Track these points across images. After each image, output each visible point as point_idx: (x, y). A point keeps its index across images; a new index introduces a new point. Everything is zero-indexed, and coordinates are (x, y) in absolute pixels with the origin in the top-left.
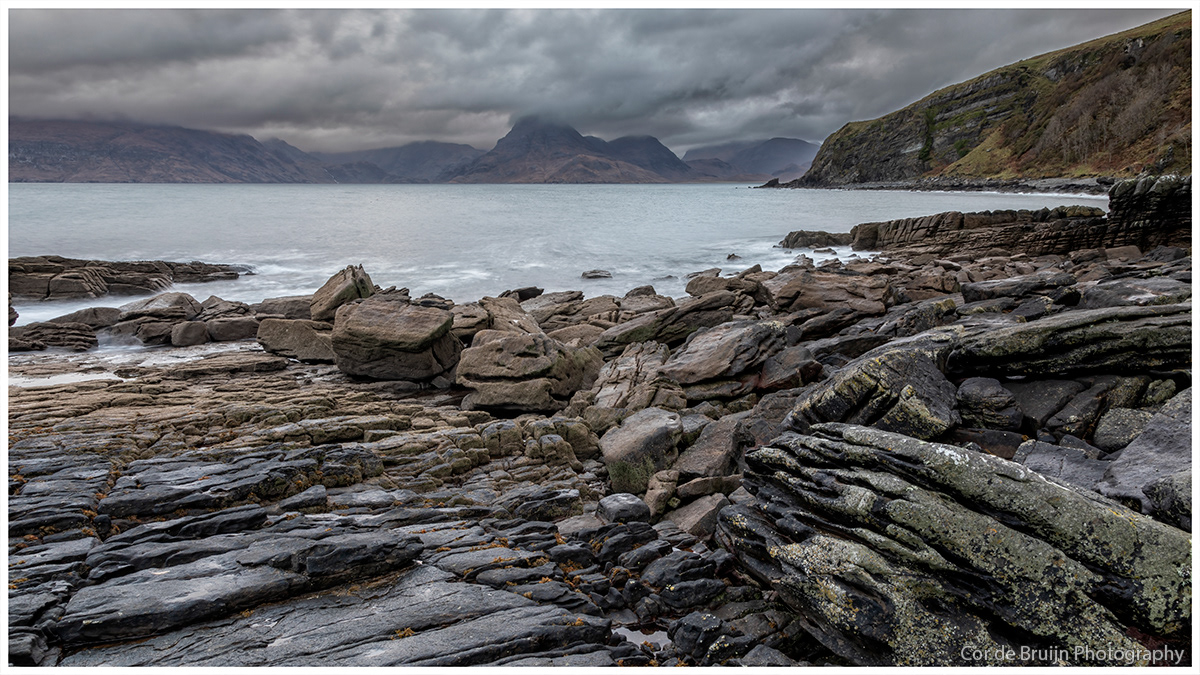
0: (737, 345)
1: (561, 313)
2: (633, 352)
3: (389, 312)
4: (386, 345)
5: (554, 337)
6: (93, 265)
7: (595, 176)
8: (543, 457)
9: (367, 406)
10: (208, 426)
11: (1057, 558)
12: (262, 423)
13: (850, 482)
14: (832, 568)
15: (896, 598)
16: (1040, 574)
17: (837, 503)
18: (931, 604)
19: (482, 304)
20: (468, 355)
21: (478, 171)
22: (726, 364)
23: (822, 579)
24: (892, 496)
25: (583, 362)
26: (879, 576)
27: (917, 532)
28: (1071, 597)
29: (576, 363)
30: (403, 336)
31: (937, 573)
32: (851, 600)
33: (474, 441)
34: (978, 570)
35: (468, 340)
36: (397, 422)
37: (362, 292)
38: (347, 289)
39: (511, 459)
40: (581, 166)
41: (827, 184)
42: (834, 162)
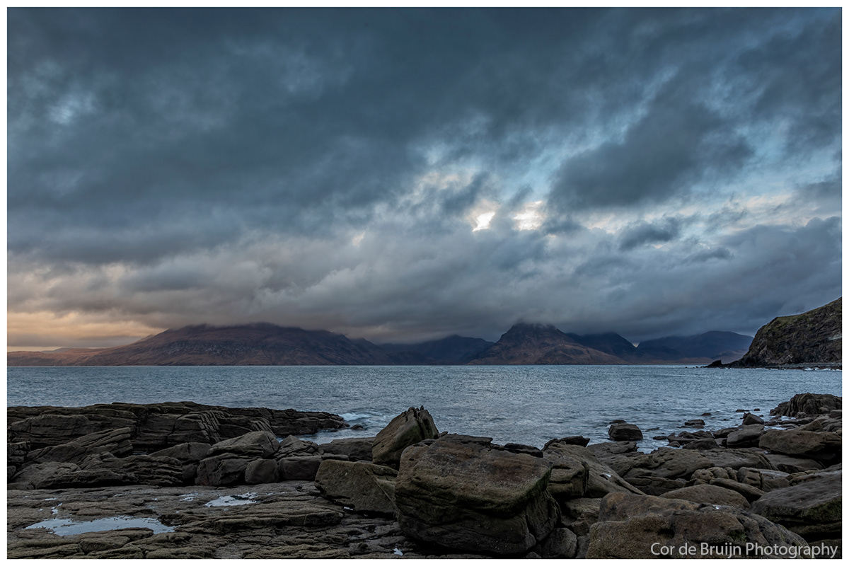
4: (466, 503)
6: (214, 409)
7: (571, 359)
38: (411, 430)
40: (561, 352)
41: (764, 365)
42: (769, 347)
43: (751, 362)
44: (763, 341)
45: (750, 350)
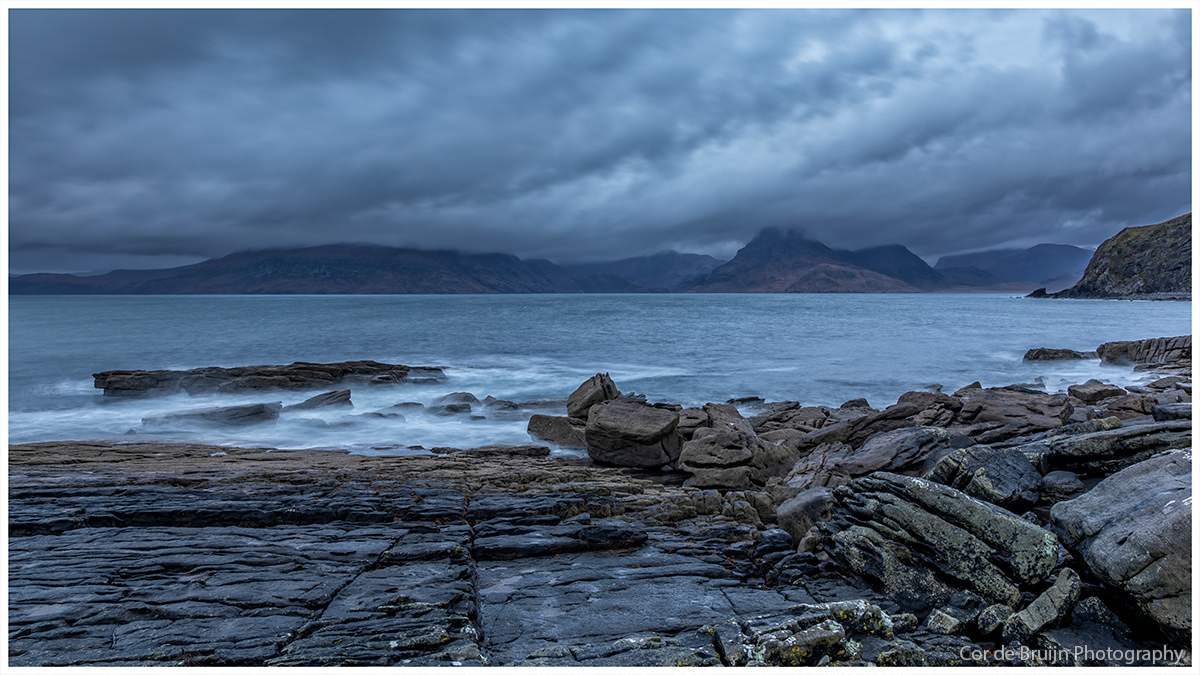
0: (899, 445)
1: (775, 420)
2: (821, 450)
3: (630, 411)
4: (627, 437)
5: (763, 438)
6: (397, 369)
7: (838, 285)
8: (734, 516)
9: (613, 478)
10: (509, 482)
11: (971, 539)
12: (543, 482)
13: (870, 497)
14: (855, 540)
15: (884, 554)
16: (961, 547)
17: (863, 509)
18: (906, 562)
19: (705, 409)
20: (688, 447)
21: (717, 281)
22: (888, 460)
23: (851, 547)
24: (886, 502)
25: (779, 456)
26: (877, 544)
27: (898, 522)
28: (978, 559)
29: (773, 456)
30: (639, 431)
31: (909, 544)
32: (863, 557)
33: (686, 501)
34: (928, 542)
35: (689, 436)
36: (633, 488)
37: (608, 394)
38: (597, 393)
39: (711, 516)
40: (823, 275)
41: (1105, 295)
42: (1112, 271)
43: (1087, 290)
44: (1104, 262)
45: (1086, 274)
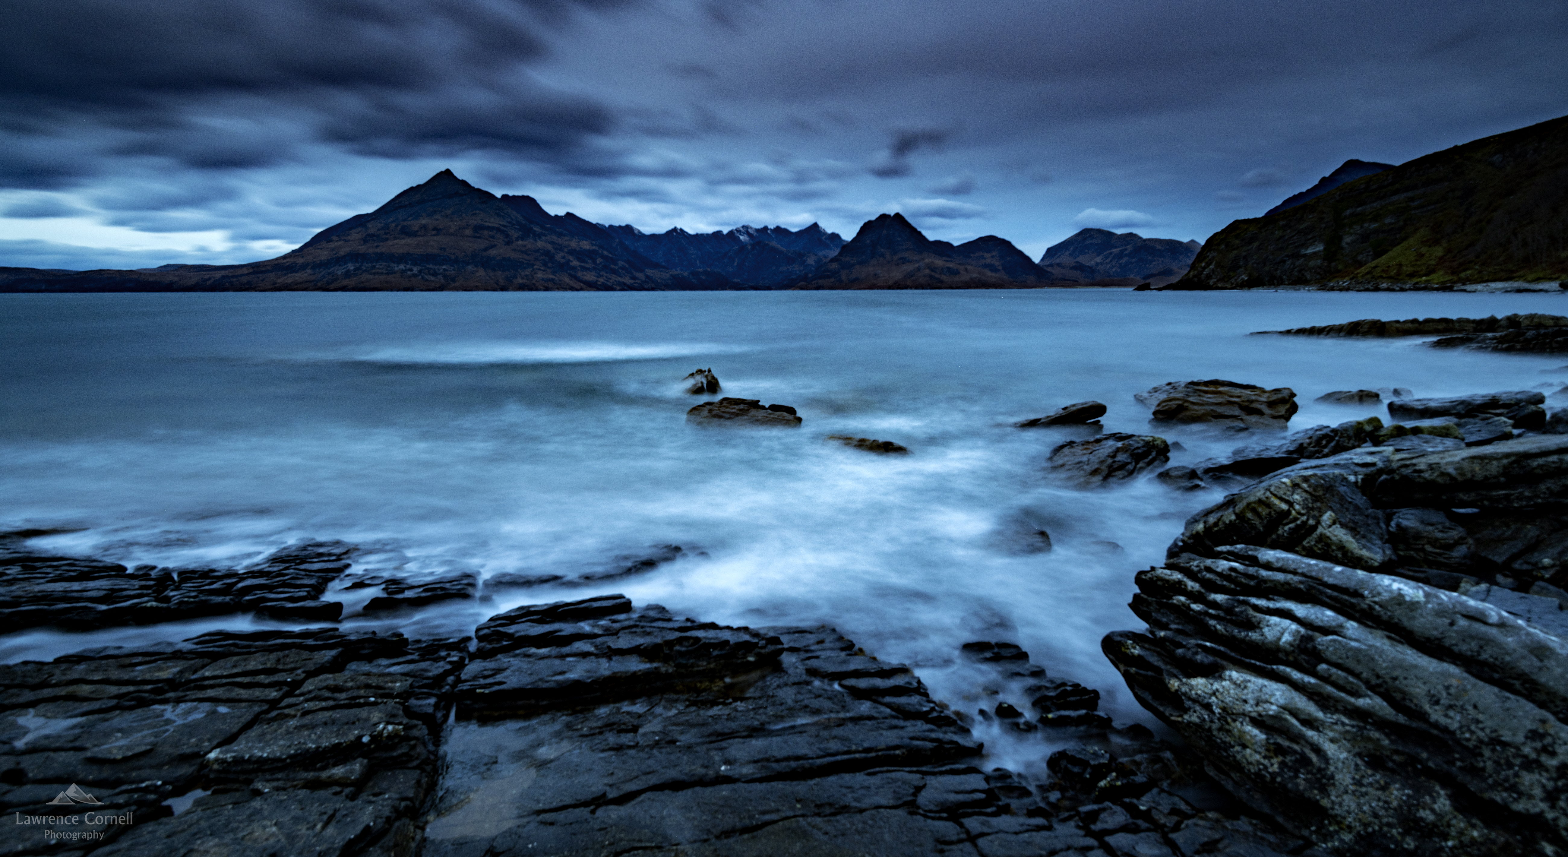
11: (1543, 722)
13: (1271, 612)
14: (1248, 708)
16: (1520, 739)
17: (1254, 636)
23: (1234, 721)
24: (1326, 631)
27: (1357, 676)
32: (1272, 747)
42: (1218, 265)
43: (1191, 284)
45: (1191, 269)
